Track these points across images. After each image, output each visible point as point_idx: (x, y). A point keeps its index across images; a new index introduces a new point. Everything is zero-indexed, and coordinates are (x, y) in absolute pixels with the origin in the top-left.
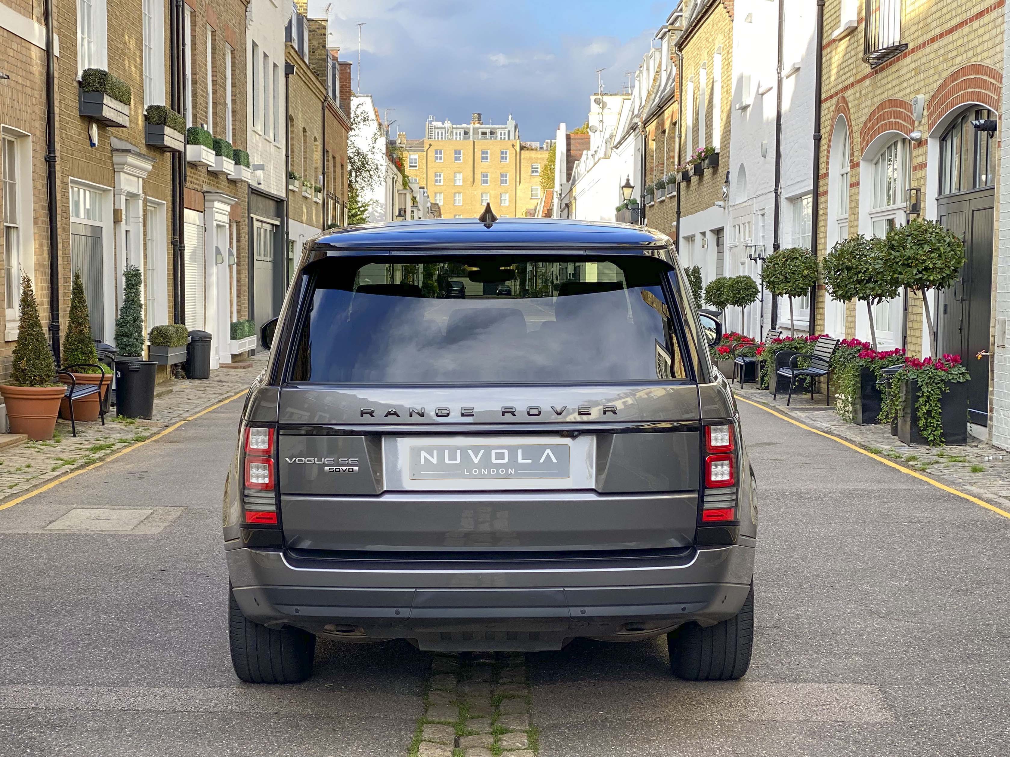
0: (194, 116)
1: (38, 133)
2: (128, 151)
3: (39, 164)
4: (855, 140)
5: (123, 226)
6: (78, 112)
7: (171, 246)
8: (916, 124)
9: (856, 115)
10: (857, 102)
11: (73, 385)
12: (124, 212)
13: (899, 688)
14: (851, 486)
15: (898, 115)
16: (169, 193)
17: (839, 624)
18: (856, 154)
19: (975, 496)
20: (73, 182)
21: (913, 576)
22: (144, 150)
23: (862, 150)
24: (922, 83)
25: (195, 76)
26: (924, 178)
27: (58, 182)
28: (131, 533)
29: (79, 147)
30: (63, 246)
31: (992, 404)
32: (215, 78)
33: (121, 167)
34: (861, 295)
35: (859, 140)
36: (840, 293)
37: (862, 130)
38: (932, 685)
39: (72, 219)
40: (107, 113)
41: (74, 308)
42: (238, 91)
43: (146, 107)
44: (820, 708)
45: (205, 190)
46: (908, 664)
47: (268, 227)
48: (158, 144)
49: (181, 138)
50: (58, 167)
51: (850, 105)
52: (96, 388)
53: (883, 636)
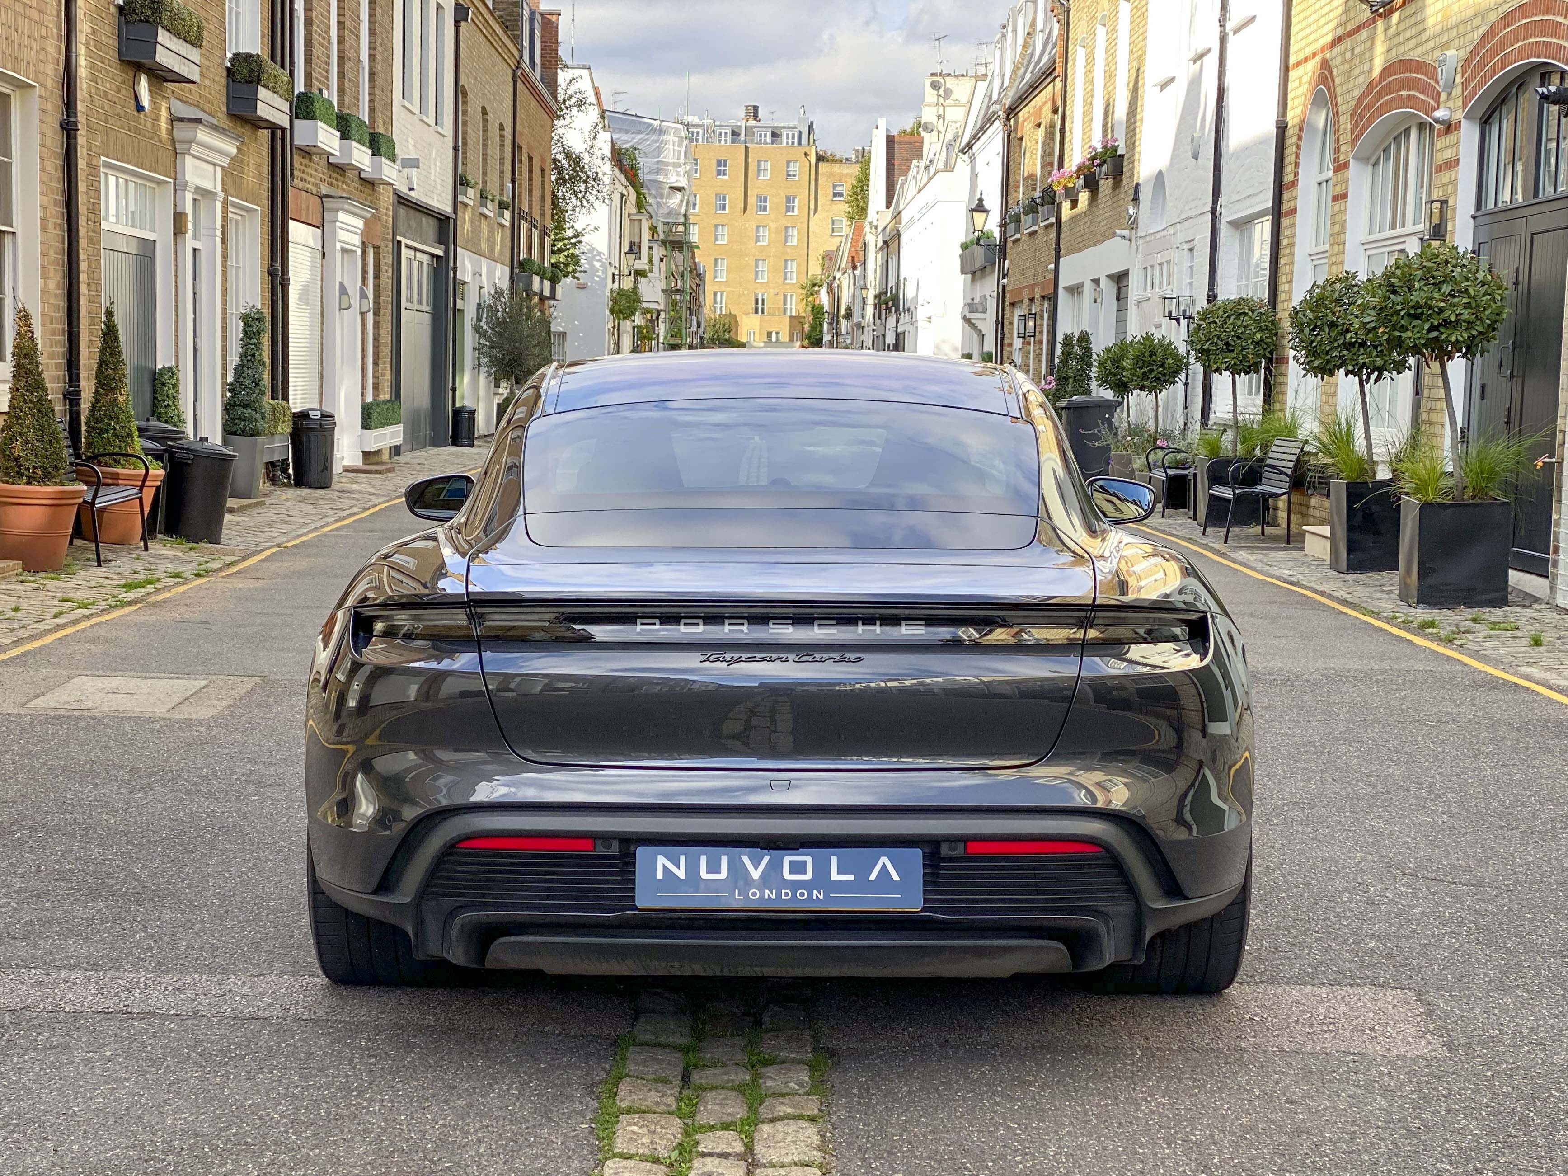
0: (308, 76)
1: (49, 83)
2: (198, 121)
3: (50, 133)
4: (1342, 127)
5: (190, 243)
6: (117, 55)
7: (266, 277)
8: (1443, 96)
9: (1344, 88)
10: (1346, 66)
11: (97, 484)
12: (190, 218)
13: (1450, 996)
14: (1337, 663)
15: (1413, 84)
16: (265, 194)
17: (1339, 884)
18: (1343, 148)
19: (1538, 683)
20: (106, 165)
21: (1454, 809)
22: (225, 122)
23: (1353, 142)
24: (1454, 33)
25: (309, 13)
26: (1454, 183)
27: (82, 164)
28: (167, 716)
29: (118, 111)
30: (89, 266)
31: (1557, 539)
32: (342, 19)
33: (185, 146)
34: (1350, 368)
35: (1349, 126)
36: (1316, 363)
37: (1355, 111)
38: (1507, 991)
39: (104, 225)
40: (163, 57)
41: (102, 363)
42: (378, 42)
43: (229, 55)
44: (1317, 1028)
45: (324, 192)
46: (1462, 955)
47: (425, 259)
48: (248, 114)
49: (286, 107)
50: (81, 140)
51: (1335, 71)
52: (135, 491)
53: (1415, 907)
